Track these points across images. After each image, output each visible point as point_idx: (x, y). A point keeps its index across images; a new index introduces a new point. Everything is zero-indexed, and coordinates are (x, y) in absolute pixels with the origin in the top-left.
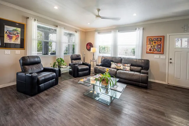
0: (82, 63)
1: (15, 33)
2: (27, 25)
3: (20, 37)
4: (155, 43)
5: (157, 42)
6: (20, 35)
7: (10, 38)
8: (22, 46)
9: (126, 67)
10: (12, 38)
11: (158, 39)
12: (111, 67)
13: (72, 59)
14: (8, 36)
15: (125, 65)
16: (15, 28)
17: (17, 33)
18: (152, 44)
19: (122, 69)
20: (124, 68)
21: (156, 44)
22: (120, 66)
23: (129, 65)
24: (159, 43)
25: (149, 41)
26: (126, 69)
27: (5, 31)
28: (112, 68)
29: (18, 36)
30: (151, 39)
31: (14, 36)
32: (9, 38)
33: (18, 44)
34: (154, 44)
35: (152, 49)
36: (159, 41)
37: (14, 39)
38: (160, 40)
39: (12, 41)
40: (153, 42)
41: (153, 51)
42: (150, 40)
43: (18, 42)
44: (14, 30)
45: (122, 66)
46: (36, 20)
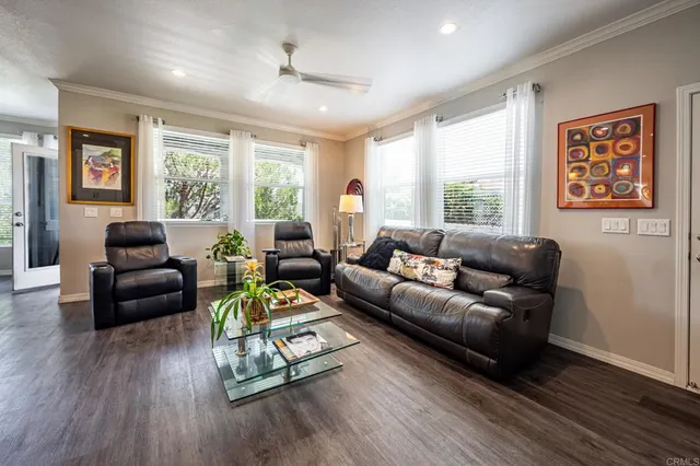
0: (311, 251)
1: (108, 161)
2: (136, 137)
3: (120, 172)
4: (601, 149)
5: (610, 143)
6: (119, 166)
7: (97, 175)
8: (126, 196)
9: (436, 273)
10: (100, 176)
11: (615, 125)
12: (389, 269)
13: (281, 236)
14: (91, 169)
15: (434, 262)
16: (107, 149)
17: (114, 162)
18: (587, 160)
19: (420, 278)
20: (426, 275)
21: (610, 156)
22: (416, 267)
23: (451, 263)
24: (625, 147)
25: (572, 143)
26: (435, 279)
27: (85, 158)
28: (392, 273)
29: (116, 169)
30: (582, 133)
31: (106, 169)
32: (92, 176)
33: (116, 191)
34: (594, 157)
35: (583, 183)
36: (624, 137)
37: (105, 177)
38: (629, 130)
39: (102, 185)
40: (592, 145)
41: (593, 194)
42: (575, 139)
43: (117, 185)
44: (105, 154)
45: (424, 265)
46: (160, 122)
